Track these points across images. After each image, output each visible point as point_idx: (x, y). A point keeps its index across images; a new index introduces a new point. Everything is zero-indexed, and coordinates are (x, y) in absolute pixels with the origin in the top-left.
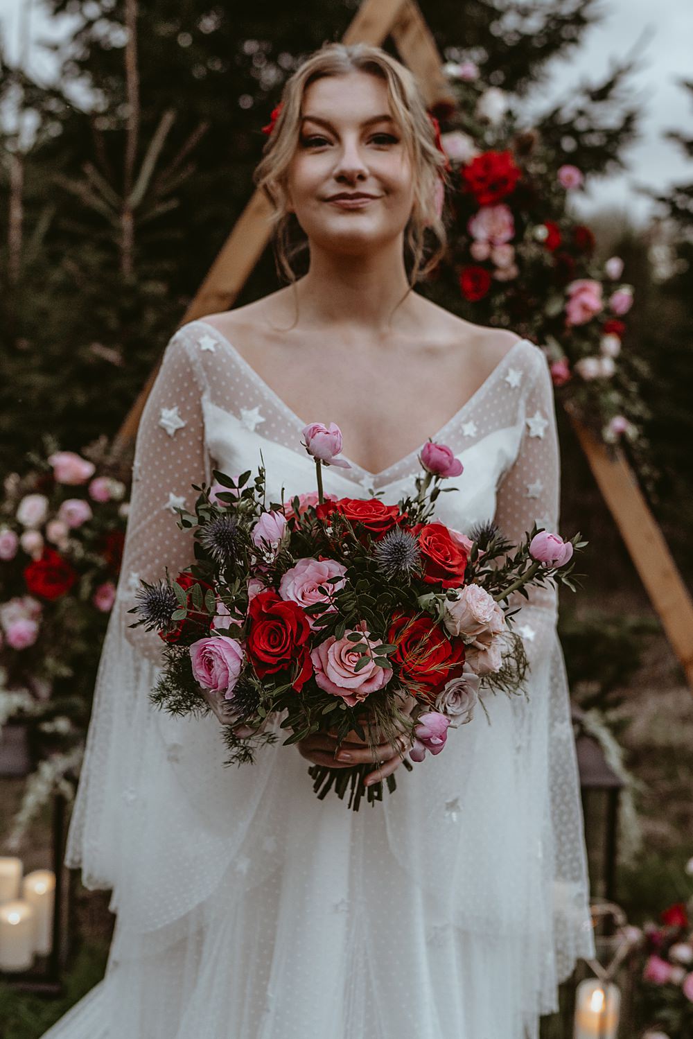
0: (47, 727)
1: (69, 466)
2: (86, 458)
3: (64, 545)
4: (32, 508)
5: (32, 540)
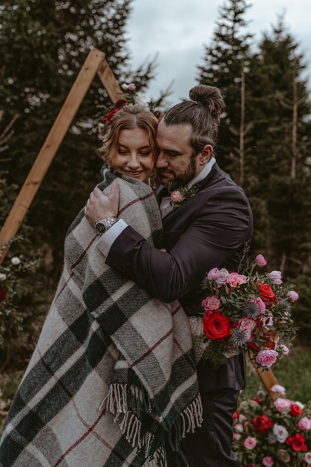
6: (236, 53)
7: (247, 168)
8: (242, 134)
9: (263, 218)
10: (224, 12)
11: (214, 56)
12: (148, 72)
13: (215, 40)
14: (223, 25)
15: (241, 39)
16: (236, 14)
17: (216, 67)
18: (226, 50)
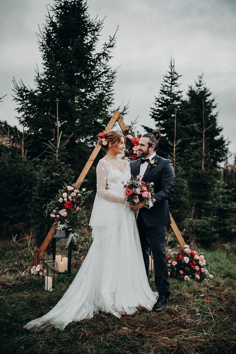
0: (69, 230)
1: (70, 188)
2: (72, 187)
3: (71, 200)
4: (65, 195)
5: (66, 199)
6: (172, 101)
7: (177, 163)
8: (175, 146)
9: (185, 189)
10: (166, 79)
11: (160, 102)
12: (124, 111)
13: (161, 93)
14: (166, 86)
15: (176, 93)
16: (173, 80)
17: (161, 109)
18: (167, 100)
